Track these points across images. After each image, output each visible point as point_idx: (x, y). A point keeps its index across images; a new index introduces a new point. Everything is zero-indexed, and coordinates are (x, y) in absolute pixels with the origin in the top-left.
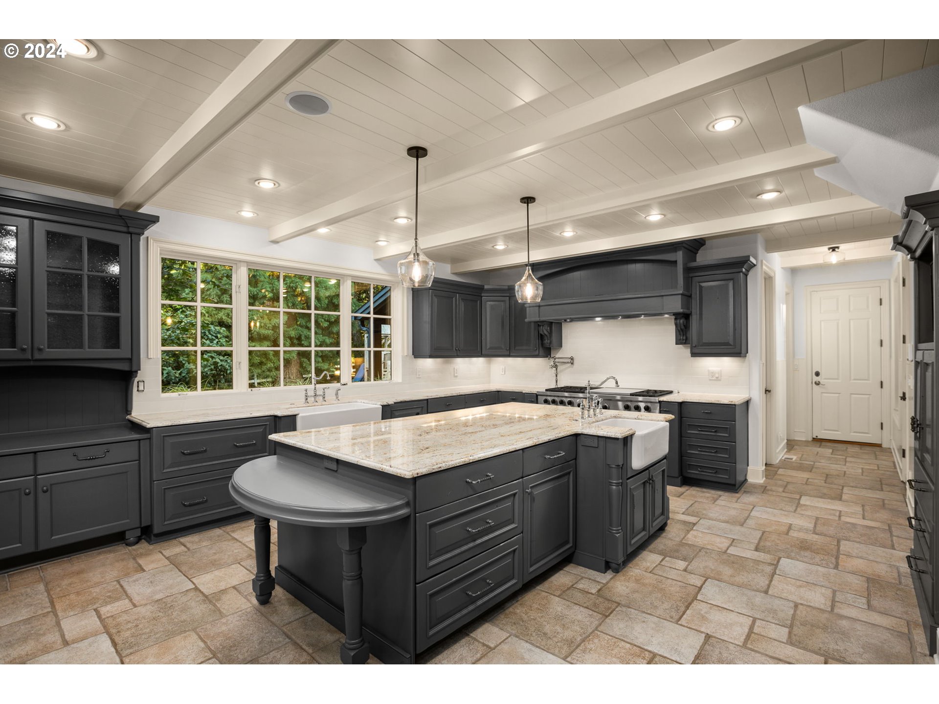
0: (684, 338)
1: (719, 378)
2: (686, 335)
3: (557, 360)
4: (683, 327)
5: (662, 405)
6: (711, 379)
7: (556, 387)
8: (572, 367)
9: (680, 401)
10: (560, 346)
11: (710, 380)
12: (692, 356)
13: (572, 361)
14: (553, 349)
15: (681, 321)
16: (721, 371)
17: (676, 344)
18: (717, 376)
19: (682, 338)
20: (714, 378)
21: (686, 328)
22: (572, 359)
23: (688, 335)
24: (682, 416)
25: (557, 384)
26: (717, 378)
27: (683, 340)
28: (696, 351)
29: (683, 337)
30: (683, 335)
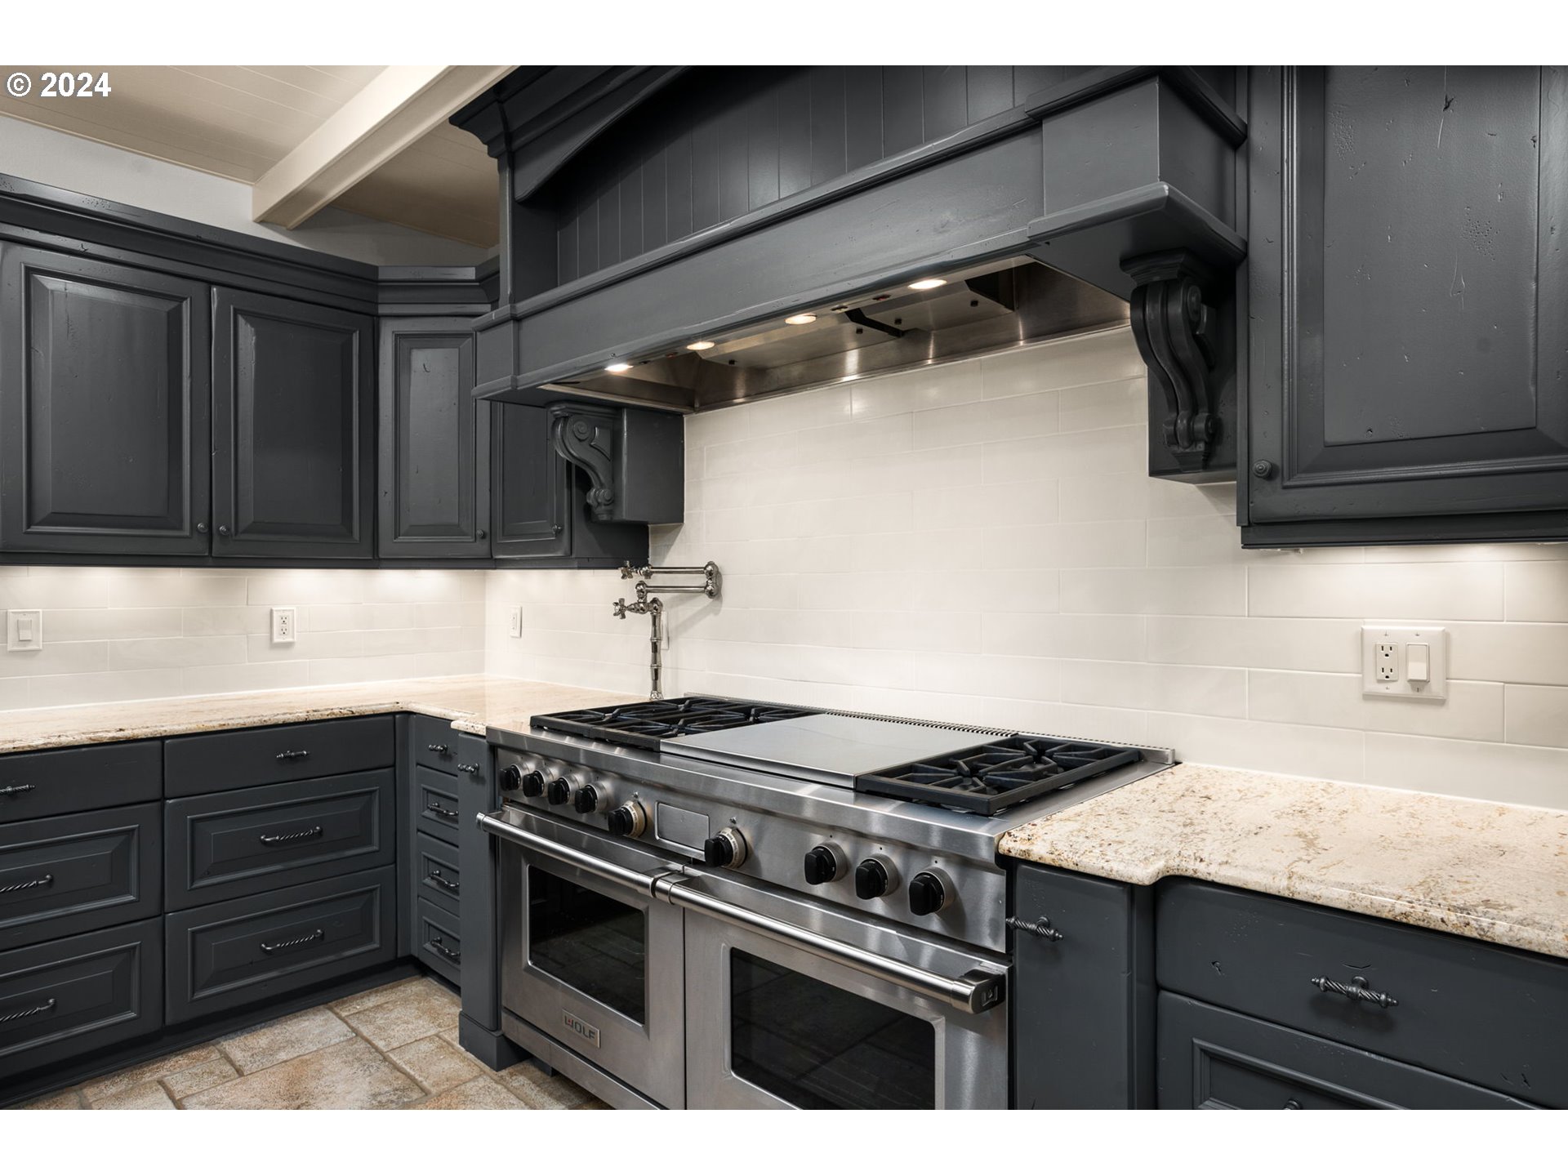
0: (1200, 425)
1: (1436, 688)
2: (1212, 410)
3: (658, 580)
4: (1187, 351)
5: (1020, 882)
6: (1382, 689)
7: (655, 698)
8: (717, 613)
9: (1143, 873)
10: (676, 515)
11: (1369, 697)
12: (1247, 544)
13: (713, 582)
14: (656, 531)
15: (1176, 309)
16: (1446, 637)
17: (1156, 471)
18: (1417, 671)
19: (1182, 424)
20: (1398, 688)
21: (1211, 368)
22: (713, 573)
23: (1224, 412)
24: (1164, 978)
25: (655, 688)
26: (1418, 685)
27: (1192, 439)
28: (1276, 501)
29: (1191, 420)
30: (1195, 411)
